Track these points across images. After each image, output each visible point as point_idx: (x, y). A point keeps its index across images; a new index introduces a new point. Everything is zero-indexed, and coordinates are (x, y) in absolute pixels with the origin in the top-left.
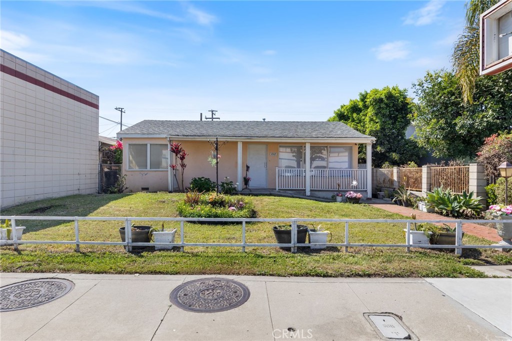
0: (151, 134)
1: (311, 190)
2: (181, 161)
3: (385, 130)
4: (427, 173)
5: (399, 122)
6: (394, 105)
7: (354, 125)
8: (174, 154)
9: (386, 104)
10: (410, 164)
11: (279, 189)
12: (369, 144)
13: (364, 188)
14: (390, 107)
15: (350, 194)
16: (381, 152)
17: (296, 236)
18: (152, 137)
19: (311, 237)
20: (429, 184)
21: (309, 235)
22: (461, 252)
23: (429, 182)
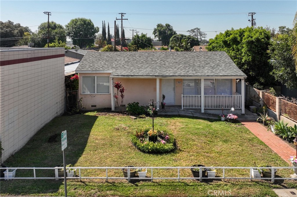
0: (98, 70)
1: (205, 109)
2: (121, 93)
3: (255, 61)
4: (279, 102)
5: (264, 56)
6: (260, 47)
7: (234, 53)
8: (116, 89)
9: (255, 45)
10: (271, 89)
11: (184, 109)
12: (243, 79)
13: (239, 107)
14: (258, 47)
15: (230, 116)
16: (252, 76)
17: (202, 174)
18: (98, 73)
19: (208, 173)
20: (280, 109)
21: (207, 172)
22: (274, 181)
23: (280, 108)
